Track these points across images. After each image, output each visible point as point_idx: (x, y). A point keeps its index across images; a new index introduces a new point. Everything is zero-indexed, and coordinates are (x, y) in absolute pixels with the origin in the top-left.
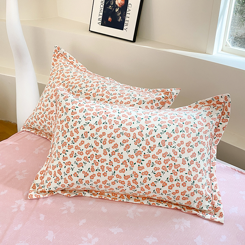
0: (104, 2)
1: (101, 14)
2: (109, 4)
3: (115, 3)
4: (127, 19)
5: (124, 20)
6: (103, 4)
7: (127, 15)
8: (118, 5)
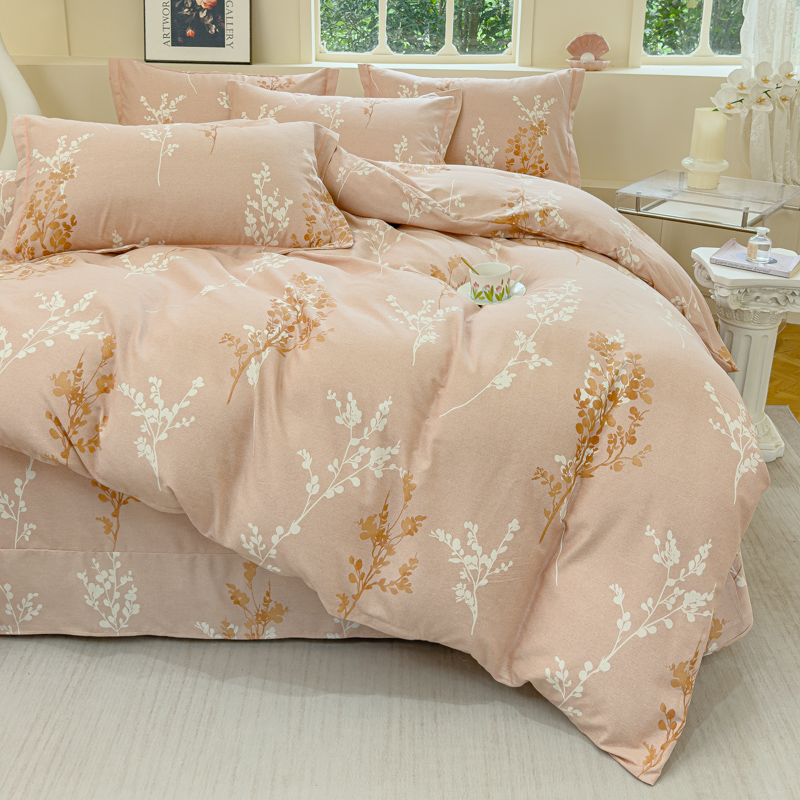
0: (169, 4)
1: (169, 25)
2: (183, 6)
3: (194, 2)
4: (227, 27)
5: (222, 31)
6: (169, 8)
7: (227, 21)
8: (203, 6)
